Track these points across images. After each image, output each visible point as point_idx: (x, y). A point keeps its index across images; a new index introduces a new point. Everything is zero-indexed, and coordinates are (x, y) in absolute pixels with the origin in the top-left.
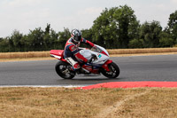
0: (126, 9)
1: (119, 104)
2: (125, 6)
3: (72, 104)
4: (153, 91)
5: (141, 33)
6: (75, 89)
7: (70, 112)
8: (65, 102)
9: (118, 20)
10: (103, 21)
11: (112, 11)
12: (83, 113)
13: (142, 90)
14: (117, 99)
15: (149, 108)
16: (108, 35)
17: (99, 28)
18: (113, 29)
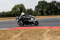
0: (22, 5)
1: (19, 34)
2: (22, 4)
3: (5, 34)
4: (29, 30)
5: (26, 12)
6: (6, 30)
7: (4, 37)
8: (2, 34)
9: (19, 8)
10: (15, 8)
11: (17, 5)
12: (8, 37)
13: (26, 30)
14: (18, 33)
15: (28, 35)
16: (16, 13)
17: (14, 11)
18: (18, 11)
